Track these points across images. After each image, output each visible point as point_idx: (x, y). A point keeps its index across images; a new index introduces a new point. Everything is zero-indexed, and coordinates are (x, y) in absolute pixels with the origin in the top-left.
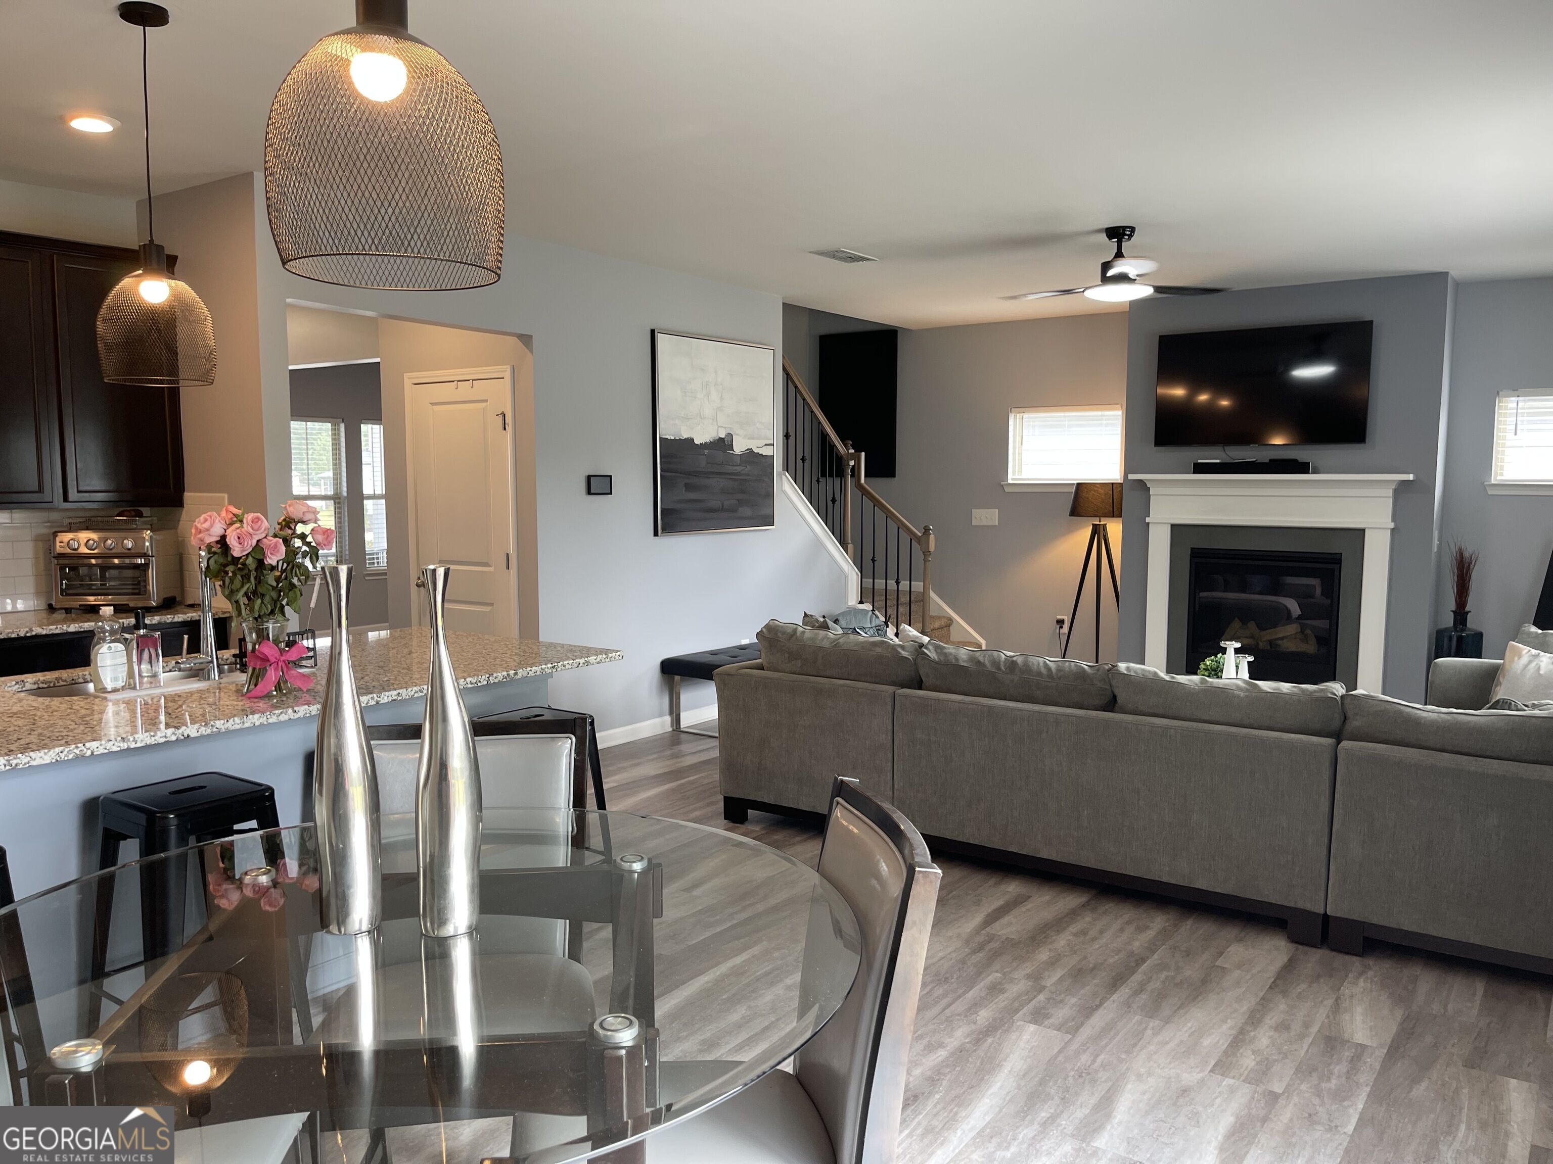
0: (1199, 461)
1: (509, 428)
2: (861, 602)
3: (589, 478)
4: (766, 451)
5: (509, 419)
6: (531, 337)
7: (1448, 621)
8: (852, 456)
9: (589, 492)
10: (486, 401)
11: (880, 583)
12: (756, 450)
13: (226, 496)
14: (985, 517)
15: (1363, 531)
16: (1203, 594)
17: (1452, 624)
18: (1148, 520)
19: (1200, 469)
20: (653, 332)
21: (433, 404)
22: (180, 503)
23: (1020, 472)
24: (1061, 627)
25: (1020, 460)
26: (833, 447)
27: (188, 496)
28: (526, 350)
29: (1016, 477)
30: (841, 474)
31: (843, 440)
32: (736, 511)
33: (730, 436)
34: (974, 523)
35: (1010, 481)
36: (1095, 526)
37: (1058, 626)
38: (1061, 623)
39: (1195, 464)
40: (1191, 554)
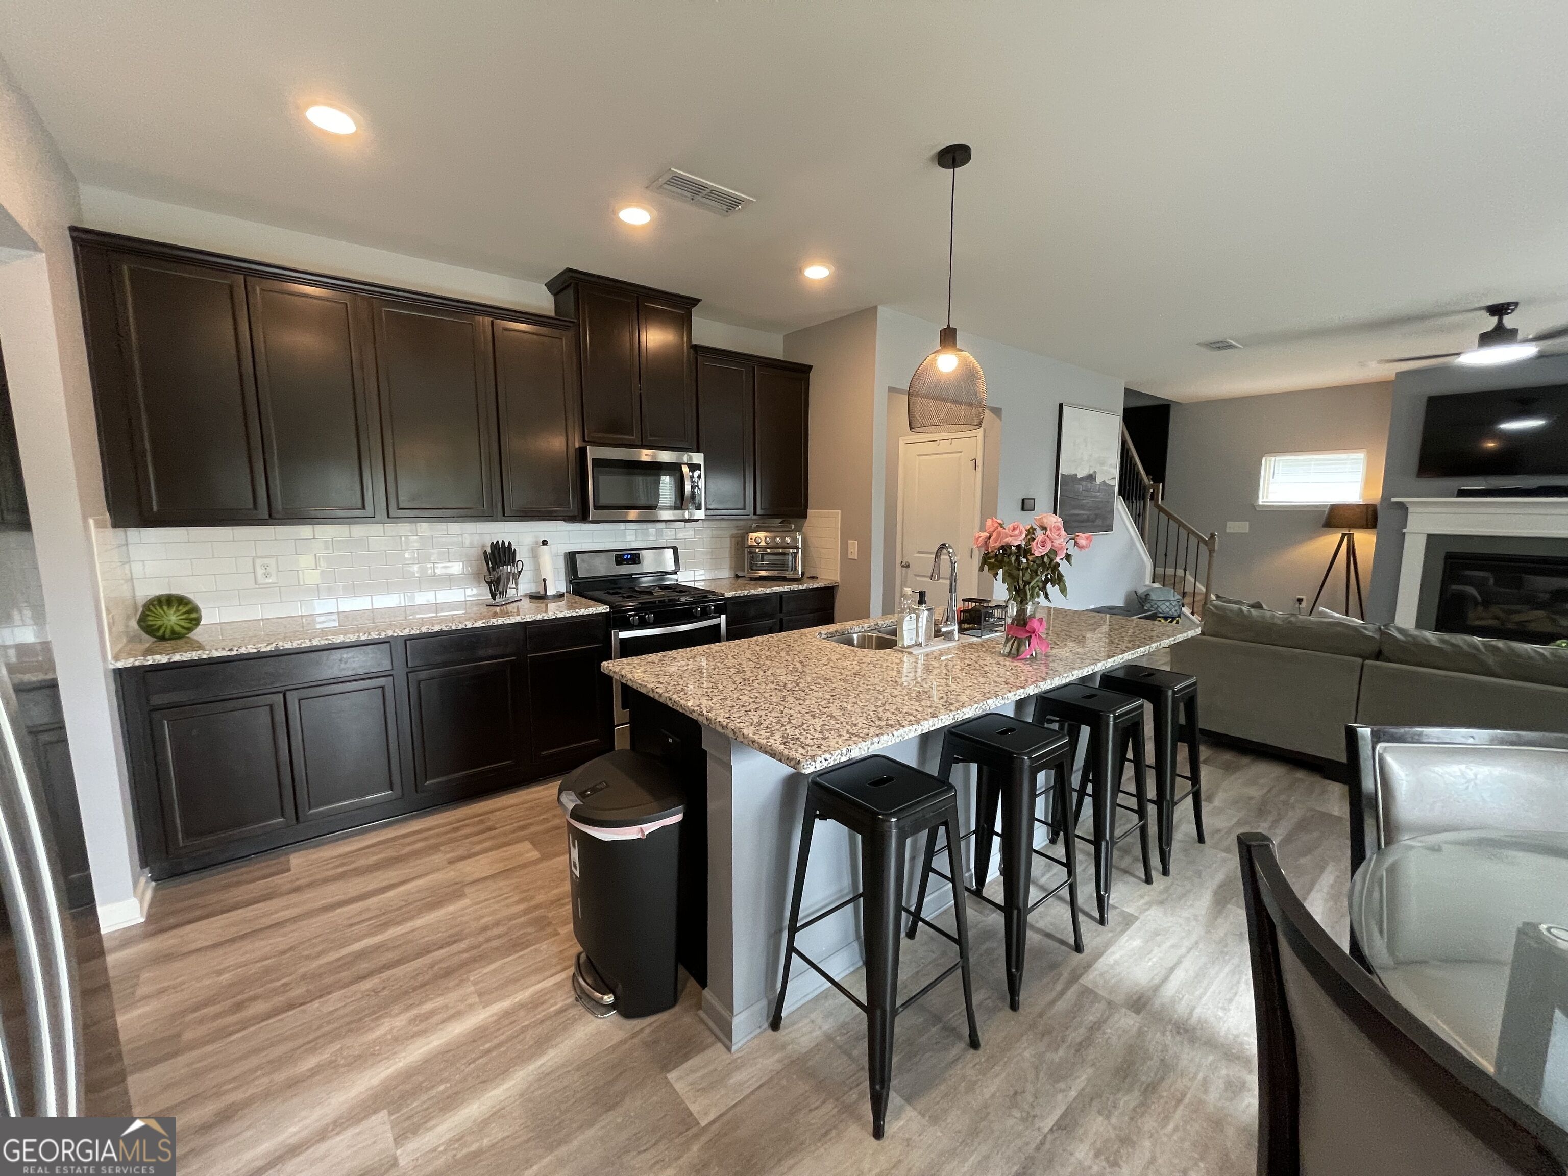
0: (1463, 488)
1: (979, 469)
2: (1154, 582)
3: (1023, 500)
4: (1111, 483)
5: (979, 463)
6: (1001, 409)
8: (1151, 486)
9: (1023, 509)
10: (961, 452)
11: (1170, 571)
12: (1107, 482)
13: (840, 512)
14: (1238, 527)
16: (1454, 587)
18: (1404, 531)
19: (1462, 493)
20: (1061, 406)
21: (919, 455)
22: (805, 516)
23: (1267, 497)
24: (1300, 604)
25: (1268, 489)
26: (1142, 480)
27: (809, 511)
28: (996, 417)
29: (1265, 500)
30: (1144, 498)
31: (1147, 474)
32: (1093, 521)
33: (1095, 472)
34: (1228, 531)
35: (1260, 503)
36: (1344, 535)
37: (1297, 603)
38: (1300, 600)
39: (1459, 490)
40: (1446, 556)
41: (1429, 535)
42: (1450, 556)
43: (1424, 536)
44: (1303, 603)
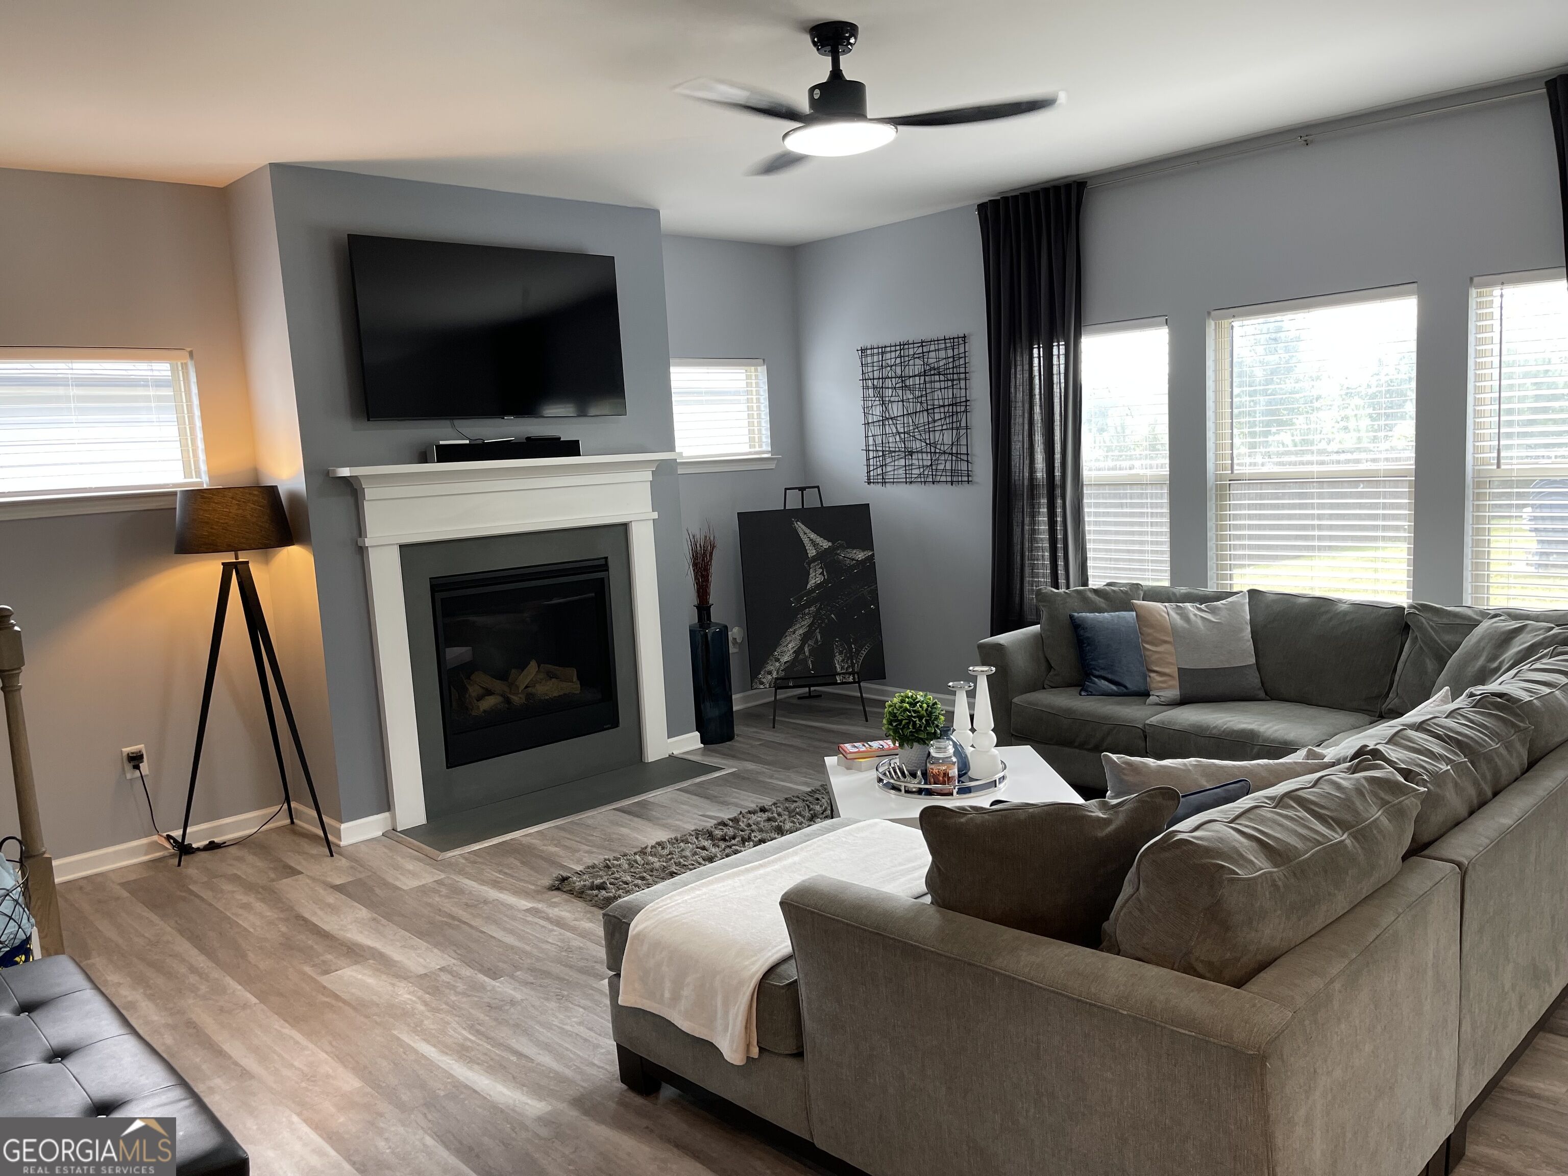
0: (441, 443)
15: (627, 526)
18: (363, 542)
19: (443, 454)
36: (227, 568)
37: (128, 767)
38: (135, 760)
39: (440, 448)
40: (432, 586)
41: (403, 547)
42: (438, 586)
43: (396, 551)
44: (144, 766)
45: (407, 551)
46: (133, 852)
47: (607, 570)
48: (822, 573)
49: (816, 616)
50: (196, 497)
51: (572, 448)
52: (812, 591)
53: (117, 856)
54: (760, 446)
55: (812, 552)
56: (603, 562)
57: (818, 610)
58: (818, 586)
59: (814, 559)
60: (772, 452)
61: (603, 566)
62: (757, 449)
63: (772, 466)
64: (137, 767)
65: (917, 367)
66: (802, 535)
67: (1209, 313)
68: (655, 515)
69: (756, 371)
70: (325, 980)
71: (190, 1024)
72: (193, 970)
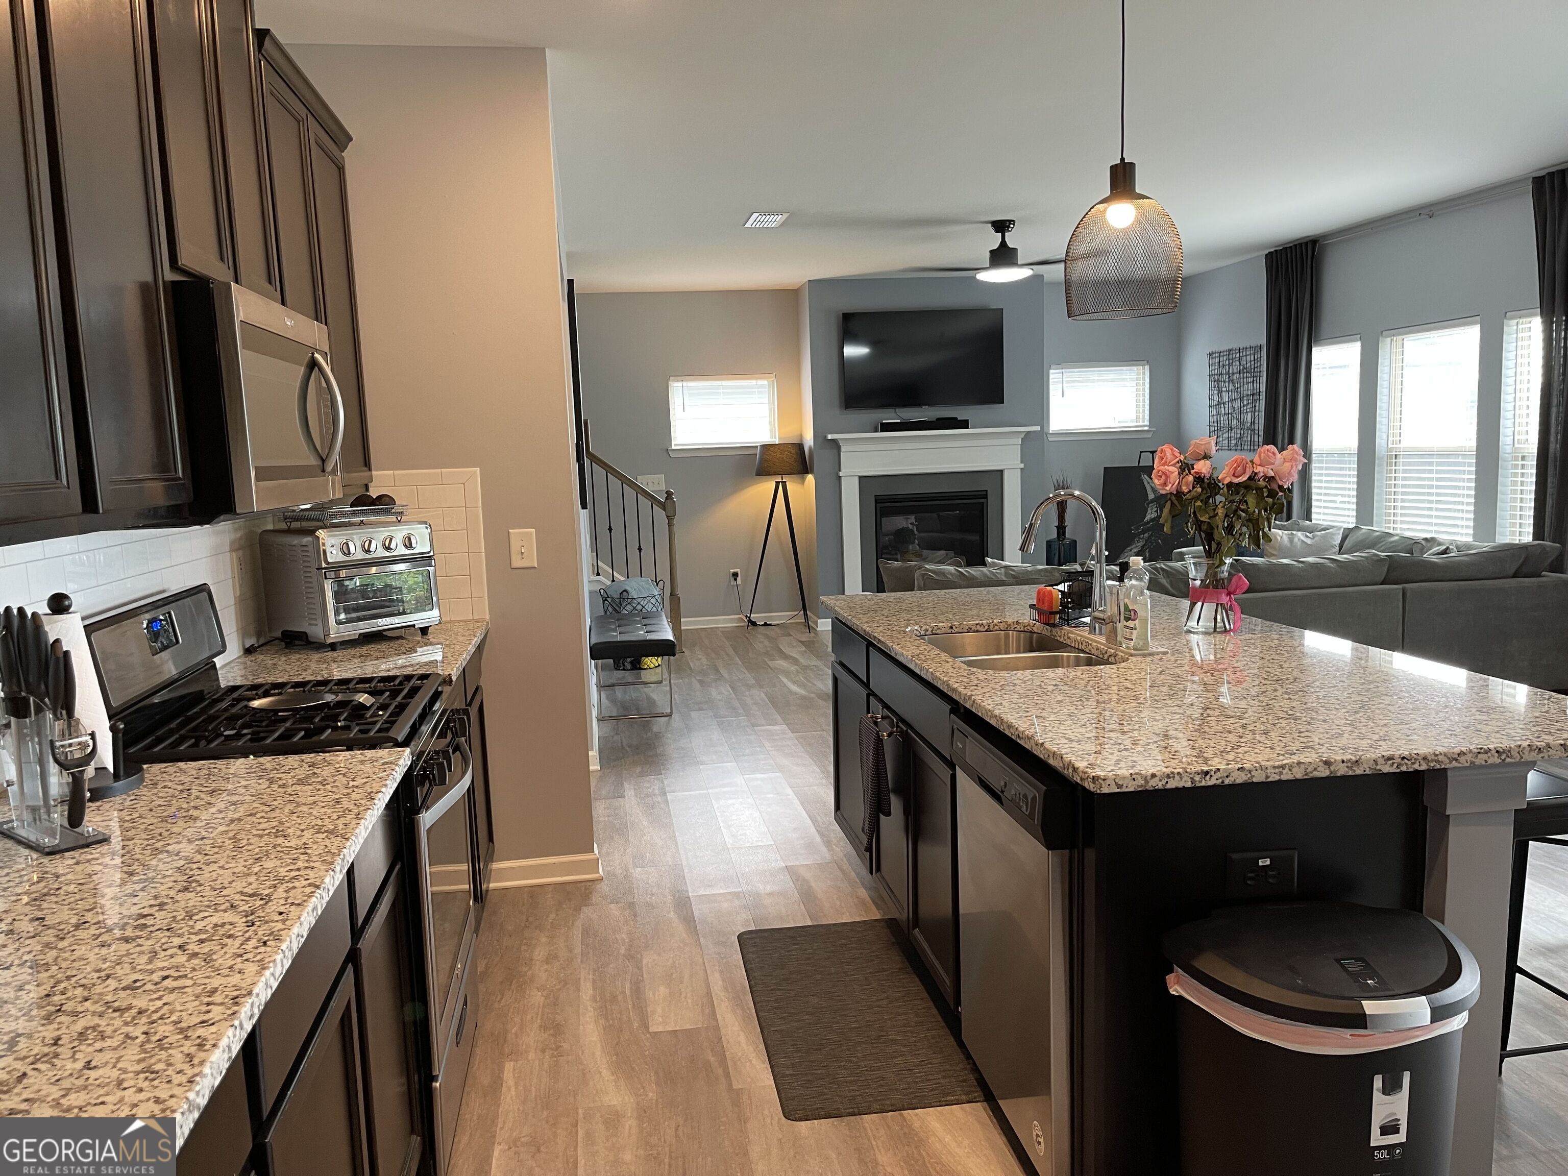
0: (885, 421)
7: (1054, 535)
15: (1001, 472)
17: (1055, 536)
18: (840, 474)
19: (885, 427)
35: (673, 447)
36: (777, 483)
37: (732, 579)
38: (735, 575)
39: (882, 424)
40: (876, 500)
41: (861, 478)
42: (878, 500)
43: (857, 480)
44: (739, 579)
45: (864, 481)
46: (732, 621)
47: (986, 498)
48: (1157, 511)
49: (1148, 540)
50: (766, 448)
51: (964, 424)
52: (1148, 522)
53: (725, 621)
54: (1144, 422)
55: (1151, 496)
56: (985, 493)
57: (1149, 537)
58: (1152, 520)
59: (1152, 501)
60: (1150, 426)
61: (984, 495)
62: (1141, 424)
63: (1150, 436)
64: (736, 580)
65: (1236, 367)
66: (1146, 483)
67: (1382, 332)
68: (1022, 466)
69: (1144, 369)
70: (770, 663)
71: (716, 666)
72: (727, 654)
